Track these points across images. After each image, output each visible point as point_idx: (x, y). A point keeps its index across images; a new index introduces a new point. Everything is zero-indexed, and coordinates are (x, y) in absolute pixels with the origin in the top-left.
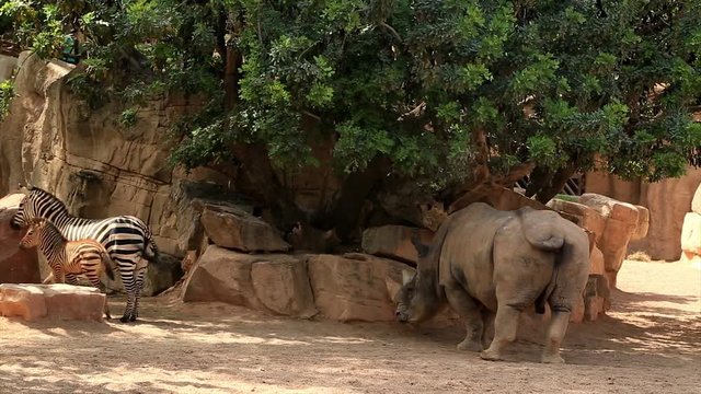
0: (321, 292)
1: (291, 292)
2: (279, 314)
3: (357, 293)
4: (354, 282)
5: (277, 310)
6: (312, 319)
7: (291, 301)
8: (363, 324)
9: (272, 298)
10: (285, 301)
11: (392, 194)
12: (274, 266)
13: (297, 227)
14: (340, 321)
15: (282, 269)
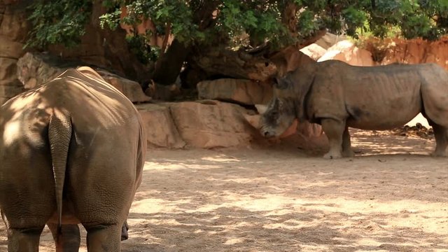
0: (186, 129)
1: (167, 130)
2: (160, 147)
3: (216, 128)
4: (213, 120)
5: (159, 144)
6: (183, 149)
7: (167, 136)
8: (222, 149)
9: (154, 136)
10: (163, 137)
11: (203, 56)
12: (151, 112)
13: (151, 83)
14: (205, 148)
15: (158, 114)
